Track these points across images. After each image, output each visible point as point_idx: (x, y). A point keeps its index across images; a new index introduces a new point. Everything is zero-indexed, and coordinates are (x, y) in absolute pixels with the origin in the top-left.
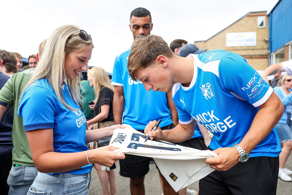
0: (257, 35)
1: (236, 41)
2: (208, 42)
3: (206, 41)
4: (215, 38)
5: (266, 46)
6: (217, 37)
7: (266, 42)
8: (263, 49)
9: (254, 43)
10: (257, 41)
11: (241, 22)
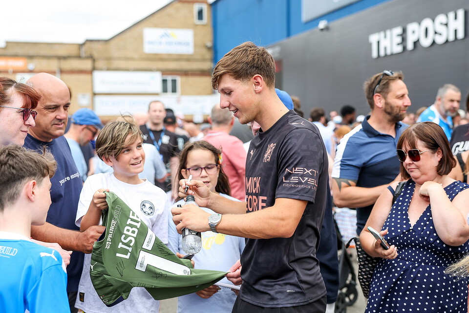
0: (195, 35)
1: (160, 43)
2: (112, 43)
3: (107, 41)
4: (123, 36)
5: (208, 55)
6: (129, 34)
7: (209, 49)
8: (203, 60)
9: (189, 50)
10: (196, 46)
11: (169, 10)
